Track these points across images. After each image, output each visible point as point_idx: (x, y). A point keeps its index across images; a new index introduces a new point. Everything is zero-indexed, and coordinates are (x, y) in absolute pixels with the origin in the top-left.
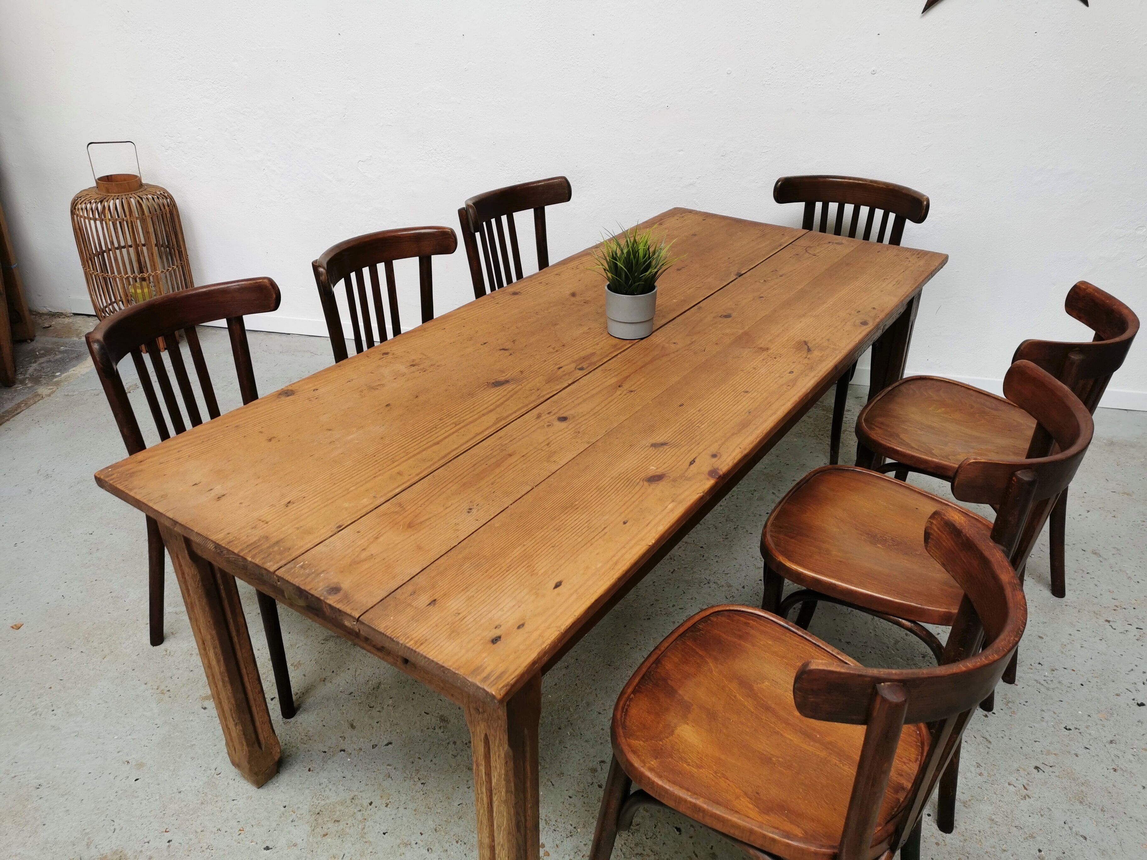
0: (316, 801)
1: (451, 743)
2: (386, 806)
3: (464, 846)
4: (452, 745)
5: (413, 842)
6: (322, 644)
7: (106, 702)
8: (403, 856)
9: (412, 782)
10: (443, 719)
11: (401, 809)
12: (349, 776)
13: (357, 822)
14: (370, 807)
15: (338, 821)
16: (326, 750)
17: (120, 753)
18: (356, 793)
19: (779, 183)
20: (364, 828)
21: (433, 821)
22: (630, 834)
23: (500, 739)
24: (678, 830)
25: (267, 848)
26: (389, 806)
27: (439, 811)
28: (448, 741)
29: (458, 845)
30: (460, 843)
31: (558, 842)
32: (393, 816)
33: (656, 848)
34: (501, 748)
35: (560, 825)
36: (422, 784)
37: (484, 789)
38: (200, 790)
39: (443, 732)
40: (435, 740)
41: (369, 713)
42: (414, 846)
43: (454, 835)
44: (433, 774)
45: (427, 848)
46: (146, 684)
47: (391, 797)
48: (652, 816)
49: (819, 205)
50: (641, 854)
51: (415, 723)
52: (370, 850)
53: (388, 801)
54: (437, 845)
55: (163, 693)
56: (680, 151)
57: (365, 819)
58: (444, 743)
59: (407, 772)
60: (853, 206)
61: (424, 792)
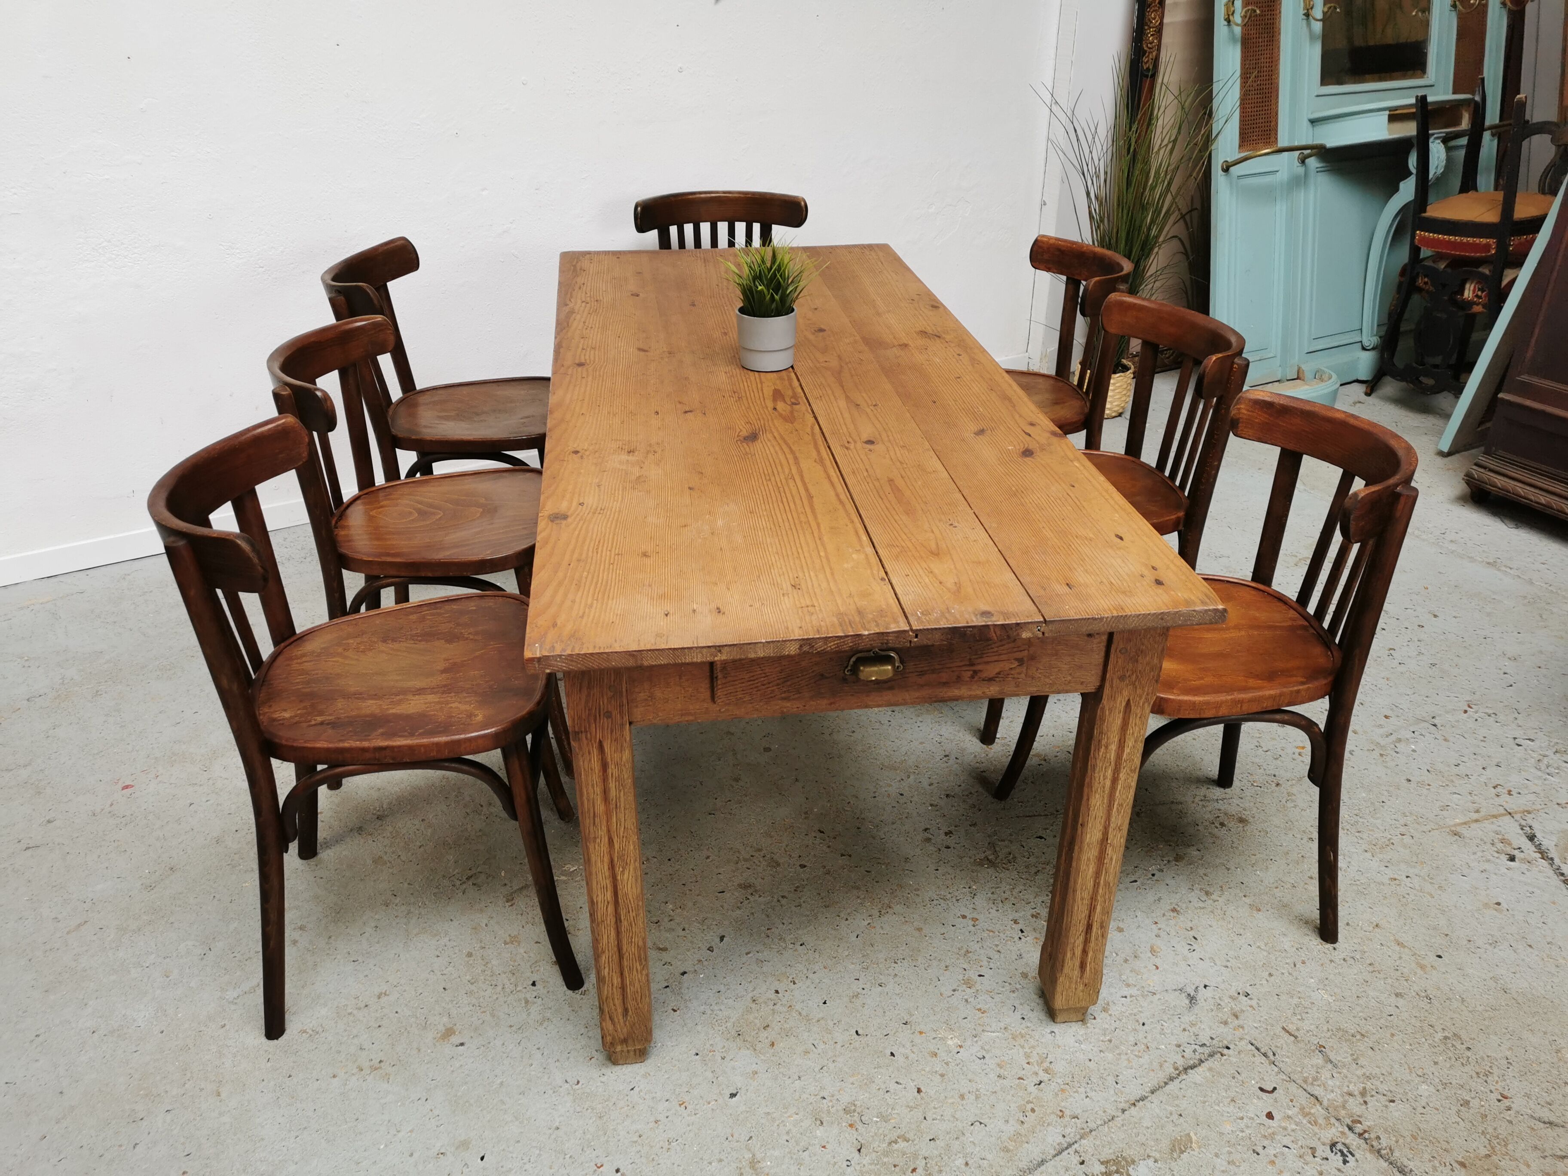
0: (720, 1028)
1: (780, 899)
2: (794, 983)
3: (905, 962)
4: (784, 901)
5: (860, 990)
6: (512, 905)
7: (305, 1128)
8: (866, 1007)
9: (790, 951)
10: (745, 886)
11: (811, 976)
12: (722, 988)
13: (787, 1014)
14: (779, 995)
15: (768, 1026)
16: (666, 985)
17: (416, 1155)
18: (751, 995)
19: (639, 209)
20: (800, 1014)
21: (852, 963)
22: (1013, 864)
23: (1148, 694)
24: (1041, 838)
25: (733, 1095)
26: (796, 982)
27: (847, 954)
28: (775, 900)
29: (900, 964)
30: (899, 962)
31: (972, 906)
32: (813, 986)
33: (1043, 860)
34: (1146, 705)
35: (957, 894)
36: (801, 945)
37: (1110, 771)
38: (578, 1109)
39: (760, 896)
40: (763, 907)
41: (662, 928)
42: (864, 992)
43: (886, 960)
44: (800, 932)
45: (877, 986)
46: (334, 1076)
47: (788, 974)
48: (1011, 842)
49: (673, 230)
50: (1038, 871)
51: (722, 906)
52: (831, 1023)
53: (790, 979)
54: (881, 977)
55: (376, 1069)
56: (483, 190)
57: (791, 1006)
58: (773, 904)
59: (774, 947)
60: (709, 224)
61: (813, 950)
